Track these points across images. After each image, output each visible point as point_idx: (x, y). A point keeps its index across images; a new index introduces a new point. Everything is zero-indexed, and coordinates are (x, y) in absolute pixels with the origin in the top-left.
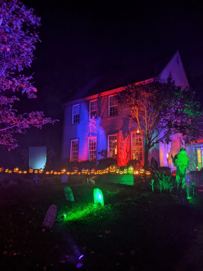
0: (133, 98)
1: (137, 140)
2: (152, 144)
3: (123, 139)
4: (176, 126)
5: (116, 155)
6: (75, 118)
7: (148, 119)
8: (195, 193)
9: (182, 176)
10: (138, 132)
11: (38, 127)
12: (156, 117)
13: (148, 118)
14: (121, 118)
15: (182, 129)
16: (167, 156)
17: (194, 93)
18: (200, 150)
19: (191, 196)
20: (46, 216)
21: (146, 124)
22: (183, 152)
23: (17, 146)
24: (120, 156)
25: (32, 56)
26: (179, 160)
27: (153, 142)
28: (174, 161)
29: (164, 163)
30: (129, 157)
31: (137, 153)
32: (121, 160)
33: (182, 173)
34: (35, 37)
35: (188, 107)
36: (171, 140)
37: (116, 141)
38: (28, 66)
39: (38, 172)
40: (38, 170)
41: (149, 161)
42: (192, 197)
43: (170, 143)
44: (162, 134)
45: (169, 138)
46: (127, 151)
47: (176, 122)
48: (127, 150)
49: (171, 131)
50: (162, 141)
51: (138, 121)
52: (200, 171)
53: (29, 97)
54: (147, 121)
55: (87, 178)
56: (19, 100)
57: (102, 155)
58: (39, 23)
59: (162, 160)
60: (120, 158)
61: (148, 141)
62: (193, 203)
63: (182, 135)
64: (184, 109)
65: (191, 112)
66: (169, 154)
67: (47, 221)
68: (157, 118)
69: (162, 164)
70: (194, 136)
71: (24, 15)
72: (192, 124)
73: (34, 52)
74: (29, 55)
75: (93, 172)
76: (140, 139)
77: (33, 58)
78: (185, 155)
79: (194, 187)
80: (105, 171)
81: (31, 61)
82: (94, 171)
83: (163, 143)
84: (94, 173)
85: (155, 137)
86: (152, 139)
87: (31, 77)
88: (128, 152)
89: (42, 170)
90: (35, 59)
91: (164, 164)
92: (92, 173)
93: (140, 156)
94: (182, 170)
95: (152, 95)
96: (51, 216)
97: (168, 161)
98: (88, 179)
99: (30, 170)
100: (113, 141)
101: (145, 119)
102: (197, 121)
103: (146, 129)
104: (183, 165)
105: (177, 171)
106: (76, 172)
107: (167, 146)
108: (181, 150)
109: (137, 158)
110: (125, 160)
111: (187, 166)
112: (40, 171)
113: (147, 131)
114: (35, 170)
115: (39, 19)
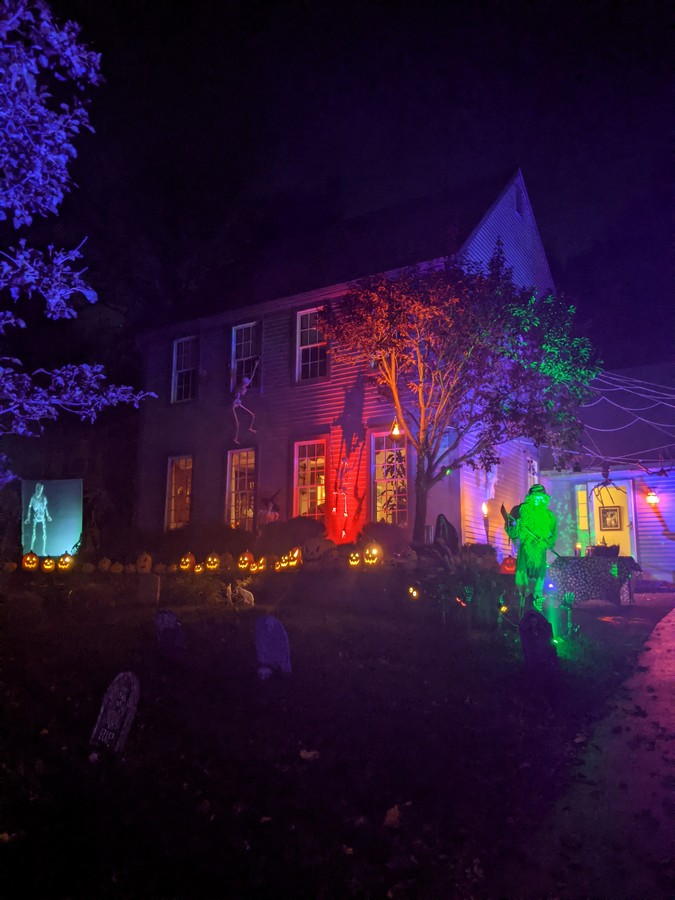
0: (382, 322)
1: (390, 460)
2: (437, 471)
3: (344, 455)
4: (515, 415)
5: (319, 507)
6: (180, 383)
7: (426, 391)
8: (574, 626)
9: (533, 574)
10: (396, 432)
11: (85, 414)
12: (452, 386)
13: (429, 388)
14: (340, 386)
15: (533, 424)
16: (485, 509)
17: (572, 310)
18: (585, 492)
19: (561, 637)
20: (102, 710)
21: (422, 406)
22: (539, 499)
23: (11, 478)
24: (334, 509)
25: (64, 179)
26: (525, 523)
27: (440, 465)
28: (509, 525)
29: (475, 531)
30: (364, 512)
31: (389, 501)
32: (338, 524)
33: (533, 563)
34: (76, 117)
35: (554, 353)
36: (498, 459)
37: (321, 461)
38: (49, 213)
39: (56, 565)
40: (56, 560)
41: (428, 526)
42: (566, 640)
43: (495, 468)
44: (470, 440)
45: (491, 451)
46: (356, 495)
47: (515, 403)
48: (356, 489)
49: (499, 429)
50: (471, 462)
51: (396, 396)
52: (587, 558)
53: (49, 316)
54: (426, 398)
55: (227, 585)
56: (23, 325)
57: (276, 509)
58: (97, 72)
59: (467, 523)
60: (333, 516)
61: (426, 462)
62: (569, 656)
63: (535, 445)
64: (539, 361)
65: (563, 370)
66: (491, 503)
67: (106, 726)
68: (455, 388)
69: (467, 535)
70: (570, 448)
71: (49, 45)
72: (565, 408)
73: (71, 165)
74: (53, 177)
75: (244, 564)
76: (399, 454)
77: (66, 184)
78: (546, 508)
79: (570, 606)
80: (286, 561)
81: (61, 195)
82: (250, 563)
83: (474, 467)
84: (249, 567)
85: (447, 449)
86: (439, 455)
87: (74, 255)
88: (360, 496)
89: (67, 560)
90: (72, 187)
91: (476, 536)
92: (243, 566)
93: (399, 509)
94: (534, 556)
95: (441, 313)
96: (117, 708)
97: (487, 525)
98: (230, 588)
99: (28, 559)
100: (313, 462)
101: (418, 393)
102: (580, 401)
103: (422, 425)
104: (539, 538)
105: (519, 558)
106: (186, 565)
107: (487, 479)
108: (531, 491)
109: (390, 517)
110: (350, 523)
111: (550, 541)
112: (62, 564)
113: (424, 430)
114: (44, 558)
115: (97, 57)
